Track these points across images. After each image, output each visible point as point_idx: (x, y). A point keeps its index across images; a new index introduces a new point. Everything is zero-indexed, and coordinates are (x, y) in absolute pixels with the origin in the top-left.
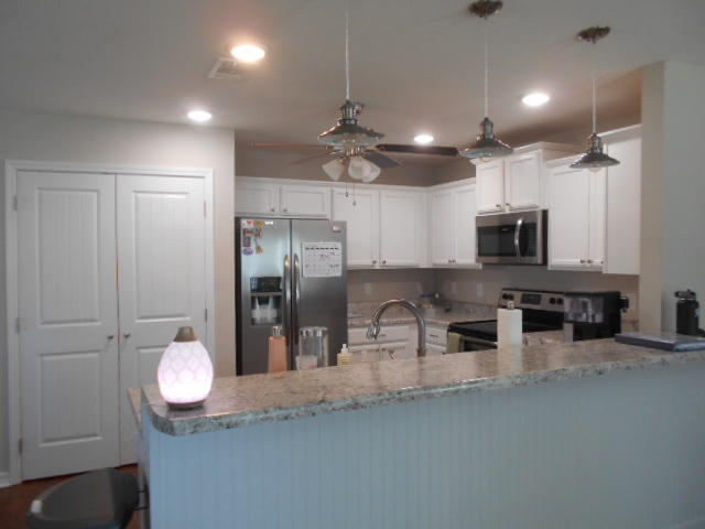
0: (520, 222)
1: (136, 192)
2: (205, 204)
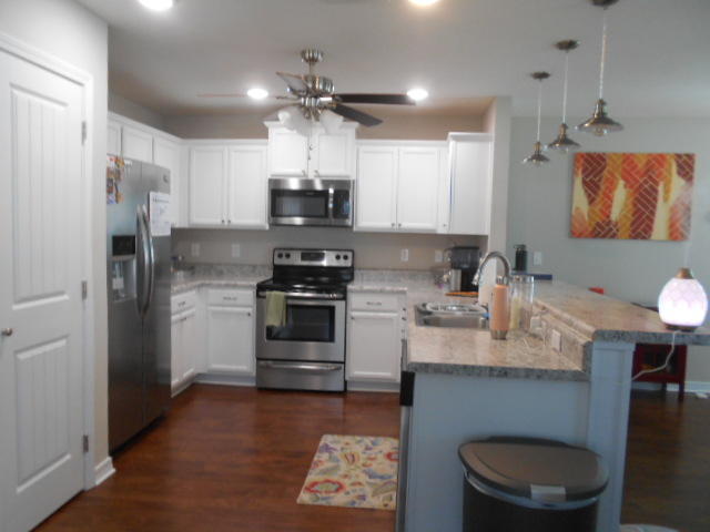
0: (331, 191)
1: (12, 85)
2: (84, 126)
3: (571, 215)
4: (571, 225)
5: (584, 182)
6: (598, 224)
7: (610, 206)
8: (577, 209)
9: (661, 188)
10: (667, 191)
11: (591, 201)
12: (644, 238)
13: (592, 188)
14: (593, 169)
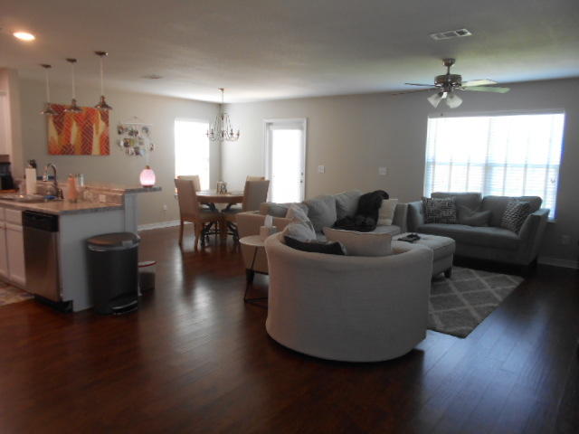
3: (48, 142)
4: (49, 147)
5: (55, 122)
6: (64, 147)
7: (69, 137)
8: (52, 138)
9: (94, 126)
10: (97, 129)
11: (59, 133)
12: (88, 154)
13: (59, 124)
14: (58, 114)
